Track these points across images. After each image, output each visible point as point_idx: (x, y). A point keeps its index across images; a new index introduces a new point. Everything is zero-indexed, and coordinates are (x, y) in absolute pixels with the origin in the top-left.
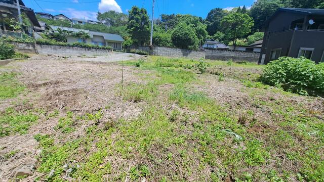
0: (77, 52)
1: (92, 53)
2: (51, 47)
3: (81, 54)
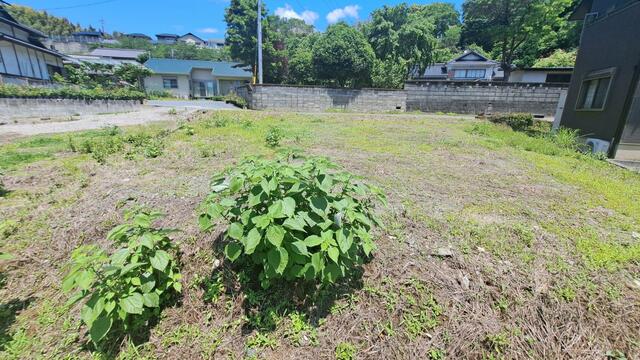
0: (63, 108)
1: (97, 108)
2: (5, 102)
3: (72, 112)
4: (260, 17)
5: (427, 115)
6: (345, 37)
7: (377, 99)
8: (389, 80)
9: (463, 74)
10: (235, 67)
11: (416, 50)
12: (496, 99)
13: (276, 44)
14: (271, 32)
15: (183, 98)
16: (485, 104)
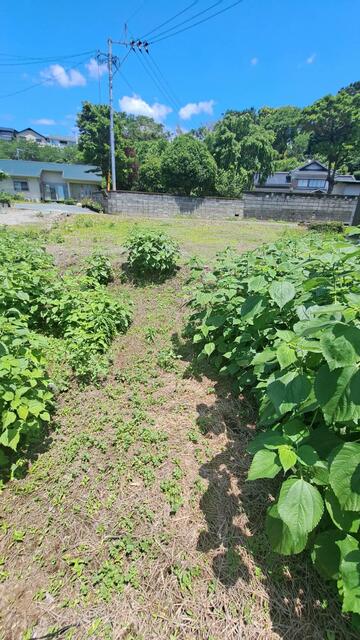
4: (112, 124)
5: (260, 223)
6: (190, 149)
7: (218, 207)
8: (231, 189)
9: (305, 184)
10: (88, 172)
11: (257, 161)
12: (319, 209)
13: (127, 151)
14: (122, 139)
15: (35, 201)
16: (309, 213)
